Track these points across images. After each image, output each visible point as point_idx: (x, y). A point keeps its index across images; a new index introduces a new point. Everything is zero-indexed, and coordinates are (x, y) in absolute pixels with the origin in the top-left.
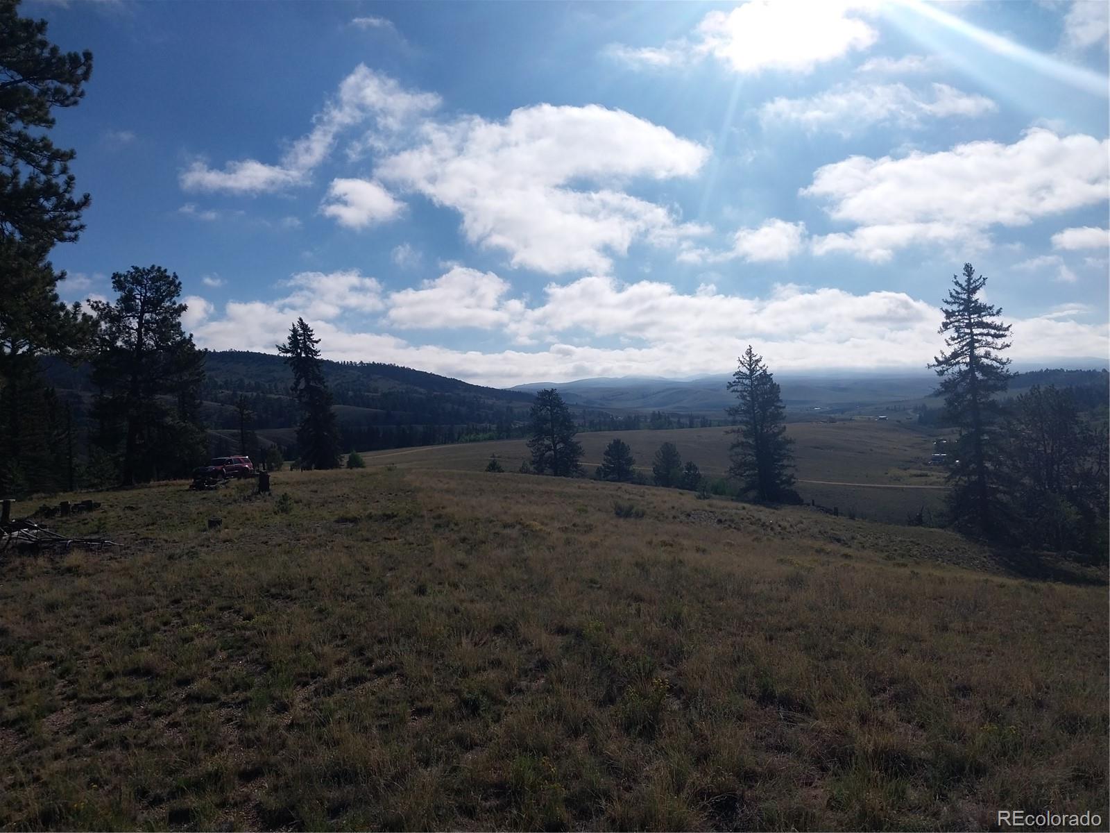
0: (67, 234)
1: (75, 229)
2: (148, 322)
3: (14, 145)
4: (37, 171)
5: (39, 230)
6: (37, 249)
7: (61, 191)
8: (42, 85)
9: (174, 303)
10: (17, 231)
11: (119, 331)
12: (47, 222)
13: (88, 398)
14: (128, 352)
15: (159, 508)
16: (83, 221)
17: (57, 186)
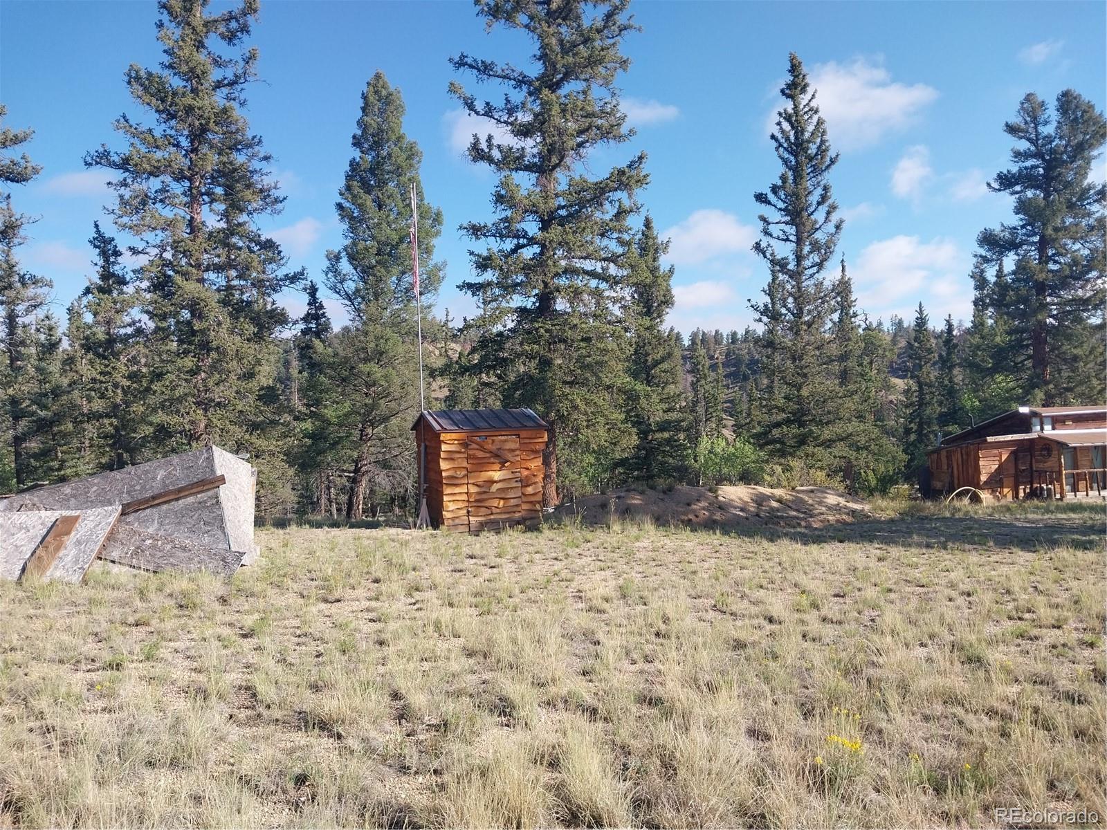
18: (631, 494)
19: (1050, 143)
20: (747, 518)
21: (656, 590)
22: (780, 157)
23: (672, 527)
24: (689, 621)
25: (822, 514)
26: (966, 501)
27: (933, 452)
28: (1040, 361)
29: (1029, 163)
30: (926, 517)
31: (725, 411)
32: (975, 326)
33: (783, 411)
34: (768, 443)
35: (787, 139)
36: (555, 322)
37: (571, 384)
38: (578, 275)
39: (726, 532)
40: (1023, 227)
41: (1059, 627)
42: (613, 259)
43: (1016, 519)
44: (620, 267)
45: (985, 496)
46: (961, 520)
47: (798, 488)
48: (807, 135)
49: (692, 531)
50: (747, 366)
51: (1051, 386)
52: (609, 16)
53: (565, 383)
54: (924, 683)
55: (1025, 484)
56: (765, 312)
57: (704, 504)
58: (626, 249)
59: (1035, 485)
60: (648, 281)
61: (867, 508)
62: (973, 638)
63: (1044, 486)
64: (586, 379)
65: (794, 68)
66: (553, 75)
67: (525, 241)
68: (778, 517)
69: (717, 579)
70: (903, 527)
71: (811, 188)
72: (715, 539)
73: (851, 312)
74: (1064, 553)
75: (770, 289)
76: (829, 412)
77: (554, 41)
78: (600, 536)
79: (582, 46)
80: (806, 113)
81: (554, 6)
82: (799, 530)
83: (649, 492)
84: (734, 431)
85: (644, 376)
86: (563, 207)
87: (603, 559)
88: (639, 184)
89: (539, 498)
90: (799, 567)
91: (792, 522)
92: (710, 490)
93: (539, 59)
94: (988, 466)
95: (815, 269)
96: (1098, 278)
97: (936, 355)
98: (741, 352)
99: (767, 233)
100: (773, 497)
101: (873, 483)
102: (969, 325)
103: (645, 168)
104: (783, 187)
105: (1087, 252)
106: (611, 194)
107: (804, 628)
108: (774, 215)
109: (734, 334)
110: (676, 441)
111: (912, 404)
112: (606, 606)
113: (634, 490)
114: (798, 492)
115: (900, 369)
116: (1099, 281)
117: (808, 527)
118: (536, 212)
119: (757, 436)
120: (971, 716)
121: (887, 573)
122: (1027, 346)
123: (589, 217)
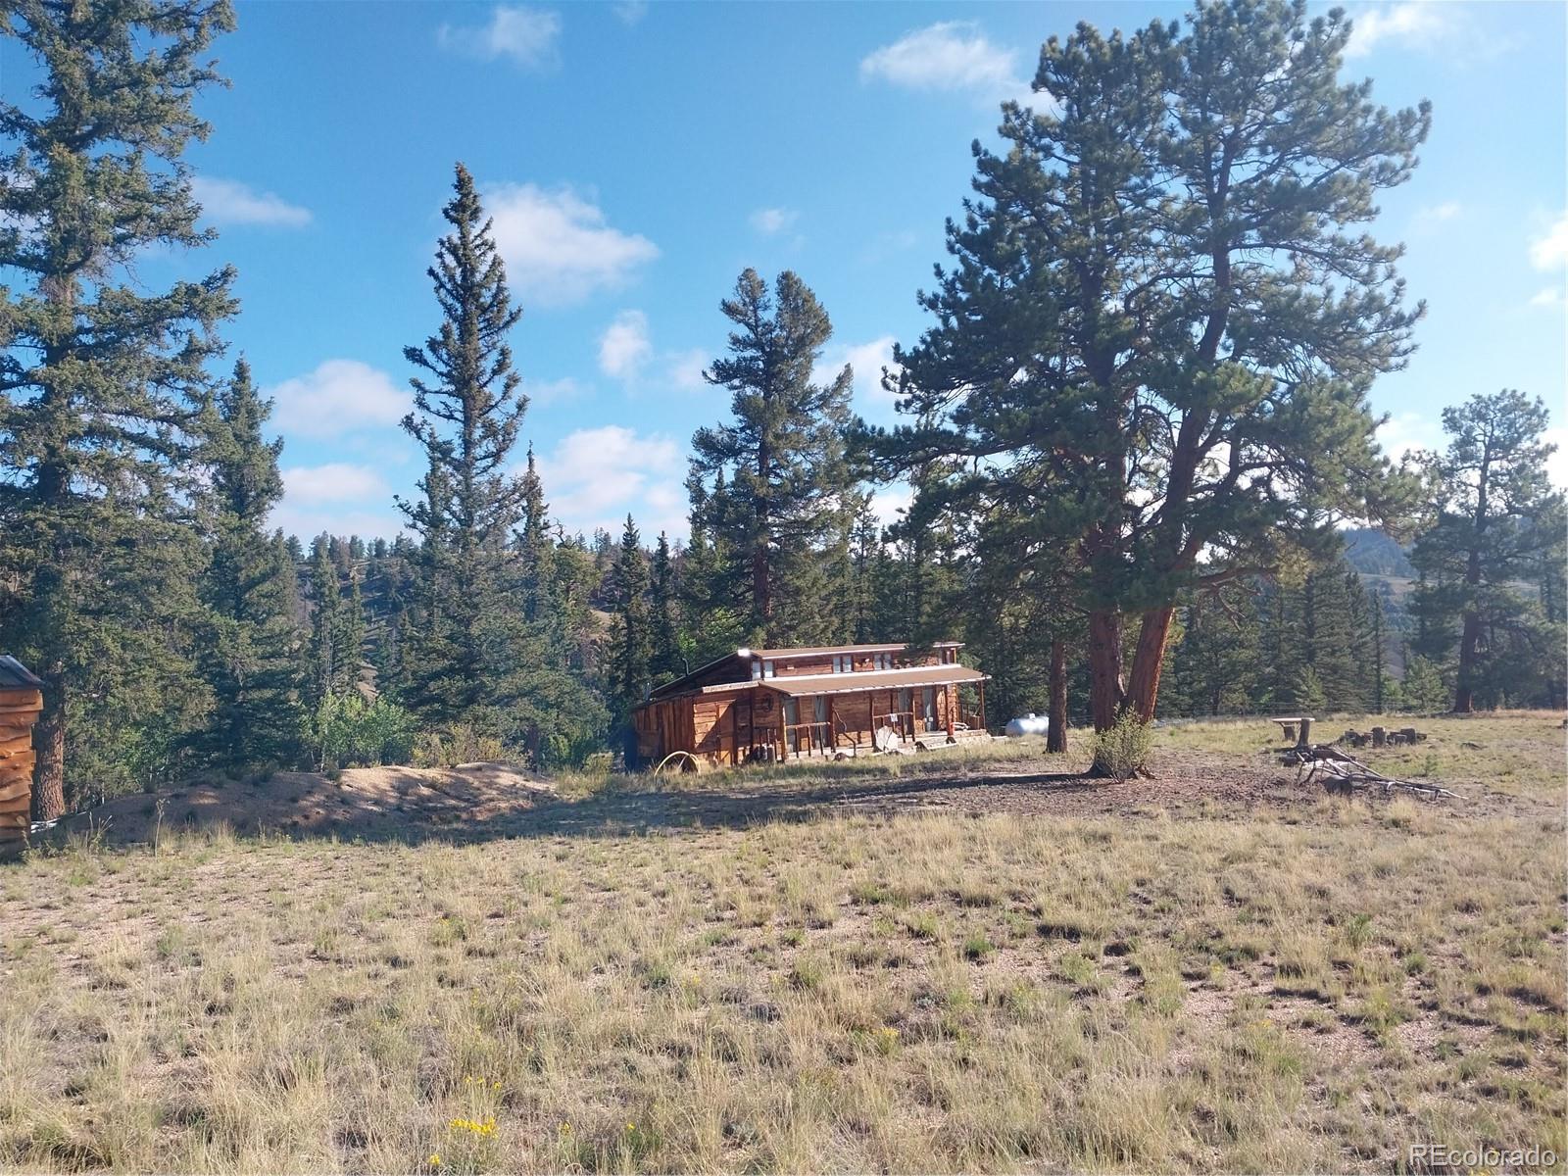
0: (1393, 361)
1: (1405, 352)
2: (1495, 474)
3: (1327, 255)
4: (1354, 282)
5: (1356, 361)
6: (1354, 388)
7: (1387, 303)
8: (1364, 166)
9: (1537, 442)
10: (1327, 367)
11: (1452, 490)
12: (1369, 348)
13: (1402, 587)
14: (1465, 519)
15: (1516, 751)
16: (1415, 339)
17: (1382, 297)
18: (199, 790)
19: (771, 333)
20: (383, 815)
21: (219, 938)
22: (441, 301)
23: (263, 836)
24: (270, 980)
25: (492, 800)
26: (678, 769)
27: (641, 708)
28: (762, 594)
29: (749, 353)
30: (626, 795)
31: (365, 656)
32: (693, 548)
33: (444, 656)
34: (422, 703)
35: (452, 278)
36: (69, 512)
37: (97, 614)
38: (114, 440)
39: (346, 838)
40: (742, 430)
41: (760, 925)
42: (178, 419)
43: (732, 790)
44: (190, 432)
45: (700, 761)
46: (667, 796)
47: (460, 766)
48: (478, 277)
49: (294, 840)
50: (399, 590)
51: (773, 624)
52: (175, 54)
53: (84, 611)
54: (593, 1025)
55: (744, 744)
56: (420, 515)
57: (318, 798)
58: (200, 406)
59: (756, 745)
60: (236, 458)
61: (553, 787)
62: (660, 952)
63: (765, 746)
64: (125, 607)
65: (462, 184)
66: (75, 124)
67: (15, 378)
68: (429, 809)
69: (322, 910)
70: (595, 811)
71: (484, 350)
72: (330, 849)
73: (541, 522)
74: (776, 829)
75: (428, 484)
76: (508, 658)
77: (77, 72)
78: (137, 861)
79: (126, 90)
80: (477, 246)
81: (78, 16)
82: (455, 825)
83: (230, 784)
84: (377, 686)
85: (232, 602)
86: (88, 331)
87: (135, 898)
88: (222, 312)
89: (25, 805)
90: (447, 880)
91: (448, 815)
92: (329, 776)
93: (50, 95)
94: (704, 724)
95: (490, 460)
96: (821, 497)
97: (648, 582)
98: (390, 570)
99: (422, 404)
100: (423, 781)
101: (565, 752)
102: (688, 545)
103: (233, 290)
104: (445, 344)
105: (809, 466)
106: (174, 321)
107: (442, 968)
108: (433, 382)
109: (380, 544)
110: (282, 702)
111: (619, 645)
112: (128, 975)
113: (204, 783)
114: (460, 771)
115: (604, 599)
116: (822, 501)
117: (472, 821)
118: (36, 333)
119: (407, 693)
120: (645, 1059)
121: (565, 877)
122: (749, 574)
123: (134, 352)
